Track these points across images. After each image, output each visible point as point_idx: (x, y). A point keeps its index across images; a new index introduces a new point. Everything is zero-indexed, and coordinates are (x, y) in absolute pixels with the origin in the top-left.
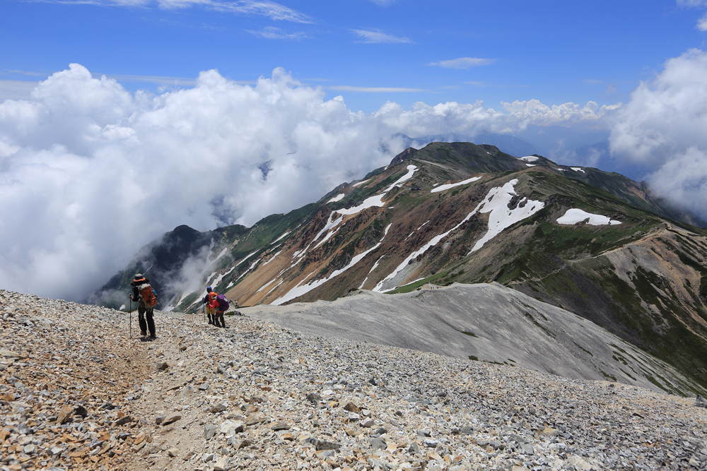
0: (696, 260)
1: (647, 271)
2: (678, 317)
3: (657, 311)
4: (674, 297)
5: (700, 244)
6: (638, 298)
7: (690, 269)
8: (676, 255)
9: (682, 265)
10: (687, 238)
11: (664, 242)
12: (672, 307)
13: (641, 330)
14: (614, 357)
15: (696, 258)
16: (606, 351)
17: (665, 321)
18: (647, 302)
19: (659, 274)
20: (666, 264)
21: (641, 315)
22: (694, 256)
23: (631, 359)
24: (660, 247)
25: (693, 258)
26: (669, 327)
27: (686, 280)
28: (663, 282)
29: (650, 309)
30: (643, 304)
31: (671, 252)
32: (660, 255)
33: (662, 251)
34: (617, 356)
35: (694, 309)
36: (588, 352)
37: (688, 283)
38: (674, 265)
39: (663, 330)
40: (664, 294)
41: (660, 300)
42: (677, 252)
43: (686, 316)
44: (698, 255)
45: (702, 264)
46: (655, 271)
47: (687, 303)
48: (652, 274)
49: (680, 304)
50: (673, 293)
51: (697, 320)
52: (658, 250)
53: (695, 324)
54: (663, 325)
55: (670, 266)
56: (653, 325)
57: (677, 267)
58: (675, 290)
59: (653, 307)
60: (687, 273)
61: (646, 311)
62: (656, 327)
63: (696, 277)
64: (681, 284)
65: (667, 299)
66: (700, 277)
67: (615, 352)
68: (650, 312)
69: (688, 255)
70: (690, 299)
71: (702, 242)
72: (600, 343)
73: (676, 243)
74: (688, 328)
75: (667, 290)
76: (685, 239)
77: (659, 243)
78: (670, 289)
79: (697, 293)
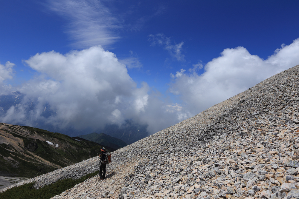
0: (19, 135)
1: (1, 144)
2: (21, 158)
3: (12, 159)
4: (16, 151)
5: (18, 128)
6: (1, 157)
7: (18, 138)
8: (11, 135)
9: (14, 138)
10: (13, 127)
11: (4, 130)
12: (17, 155)
13: (8, 169)
14: (11, 183)
15: (19, 134)
16: (6, 182)
17: (17, 161)
18: (6, 157)
19: (7, 143)
20: (8, 139)
21: (6, 163)
22: (18, 133)
23: (17, 181)
24: (3, 133)
25: (18, 134)
26: (19, 163)
27: (18, 143)
28: (10, 146)
29: (8, 159)
30: (5, 158)
31: (8, 134)
32: (5, 136)
33: (5, 134)
34: (12, 182)
35: (25, 153)
36: (2, 186)
37: (19, 144)
38: (11, 138)
39: (17, 166)
40: (12, 151)
41: (11, 154)
42: (11, 133)
43: (23, 157)
44: (19, 132)
45: (22, 135)
46: (5, 143)
47: (22, 151)
49: (19, 153)
50: (15, 149)
51: (27, 157)
52: (3, 134)
53: (27, 158)
54: (16, 163)
55: (10, 139)
56: (12, 165)
57: (13, 139)
58: (16, 148)
59: (10, 158)
60: (17, 140)
61: (7, 161)
62: (14, 165)
63: (21, 141)
64: (17, 145)
65: (14, 152)
66: (23, 140)
67: (10, 181)
68: (9, 160)
69: (16, 133)
70: (22, 150)
71: (19, 128)
73: (9, 129)
74: (26, 161)
75: (12, 149)
76: (12, 127)
77: (2, 131)
78: (14, 148)
79: (23, 147)
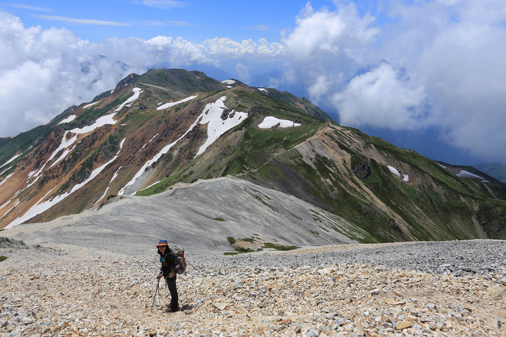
0: (347, 146)
1: (322, 156)
2: (342, 185)
3: (331, 183)
4: (339, 172)
5: (348, 135)
6: (319, 176)
7: (344, 152)
8: (336, 144)
9: (340, 150)
10: (341, 132)
11: (329, 136)
12: (338, 179)
13: (323, 197)
14: (314, 219)
15: (347, 144)
16: (309, 215)
17: (336, 188)
18: (324, 178)
19: (328, 157)
20: (331, 151)
21: (322, 187)
22: (345, 143)
23: (323, 218)
24: (327, 139)
25: (345, 145)
26: (338, 193)
27: (343, 160)
28: (331, 163)
29: (326, 182)
30: (322, 179)
31: (333, 142)
32: (328, 145)
33: (328, 142)
34: (315, 218)
35: (350, 179)
36: (300, 218)
37: (345, 162)
38: (335, 150)
39: (335, 195)
40: (332, 171)
41: (331, 175)
42: (337, 142)
43: (346, 183)
44: (348, 143)
45: (350, 148)
46: (326, 156)
47: (345, 175)
48: (325, 158)
49: (342, 177)
50: (337, 169)
51: (352, 185)
52: (326, 141)
53: (351, 188)
54: (335, 192)
55: (334, 151)
56: (329, 193)
57: (337, 151)
58: (338, 167)
59: (328, 180)
60: (343, 155)
61: (324, 184)
62: (331, 194)
63: (348, 157)
64: (341, 162)
65: (335, 174)
66: (350, 157)
67: (314, 215)
68: (326, 184)
69: (343, 143)
70: (347, 172)
71: (349, 134)
72: (305, 211)
73: (335, 135)
74: (348, 191)
75: (334, 168)
76: (339, 132)
77: (326, 137)
78: (336, 167)
79: (350, 168)
